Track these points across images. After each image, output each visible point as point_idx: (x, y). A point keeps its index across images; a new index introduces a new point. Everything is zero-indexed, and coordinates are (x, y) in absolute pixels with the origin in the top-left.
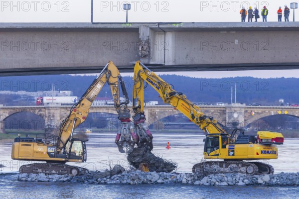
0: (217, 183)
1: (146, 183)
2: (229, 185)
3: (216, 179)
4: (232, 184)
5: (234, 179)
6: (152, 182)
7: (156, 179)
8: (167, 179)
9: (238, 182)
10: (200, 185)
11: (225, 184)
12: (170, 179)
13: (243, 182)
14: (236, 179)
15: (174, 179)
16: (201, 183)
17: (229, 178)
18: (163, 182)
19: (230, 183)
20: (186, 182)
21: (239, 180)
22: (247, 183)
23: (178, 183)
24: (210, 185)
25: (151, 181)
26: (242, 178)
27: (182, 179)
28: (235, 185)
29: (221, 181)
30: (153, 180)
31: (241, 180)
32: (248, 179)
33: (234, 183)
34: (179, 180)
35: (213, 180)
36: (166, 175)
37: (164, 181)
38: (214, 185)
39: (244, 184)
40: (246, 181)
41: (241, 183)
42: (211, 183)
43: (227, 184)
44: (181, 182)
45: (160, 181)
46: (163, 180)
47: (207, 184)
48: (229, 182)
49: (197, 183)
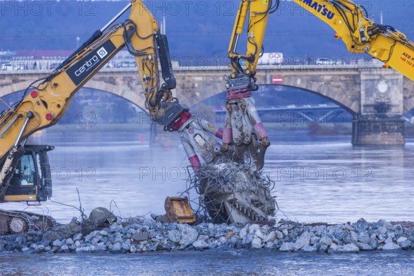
0: (334, 246)
1: (167, 250)
2: (361, 250)
3: (330, 237)
4: (370, 247)
5: (374, 236)
6: (182, 247)
7: (191, 240)
8: (218, 238)
9: (384, 243)
10: (293, 251)
11: (353, 247)
12: (223, 239)
13: (395, 242)
14: (377, 237)
15: (234, 239)
16: (297, 246)
17: (362, 234)
18: (207, 245)
19: (365, 246)
20: (260, 246)
21: (386, 237)
22: (404, 245)
23: (243, 247)
24: (318, 251)
25: (177, 244)
26: (391, 235)
27: (250, 238)
28: (376, 249)
29: (344, 242)
30: (184, 242)
31: (389, 239)
32: (406, 235)
33: (374, 245)
34: (244, 242)
35: (324, 239)
36: (215, 231)
37: (210, 245)
38: (326, 251)
39: (397, 246)
40: (402, 239)
41: (389, 245)
42: (319, 247)
43: (357, 249)
44: (250, 244)
45: (199, 244)
46: (206, 241)
47: (311, 249)
48: (361, 244)
49: (286, 246)
